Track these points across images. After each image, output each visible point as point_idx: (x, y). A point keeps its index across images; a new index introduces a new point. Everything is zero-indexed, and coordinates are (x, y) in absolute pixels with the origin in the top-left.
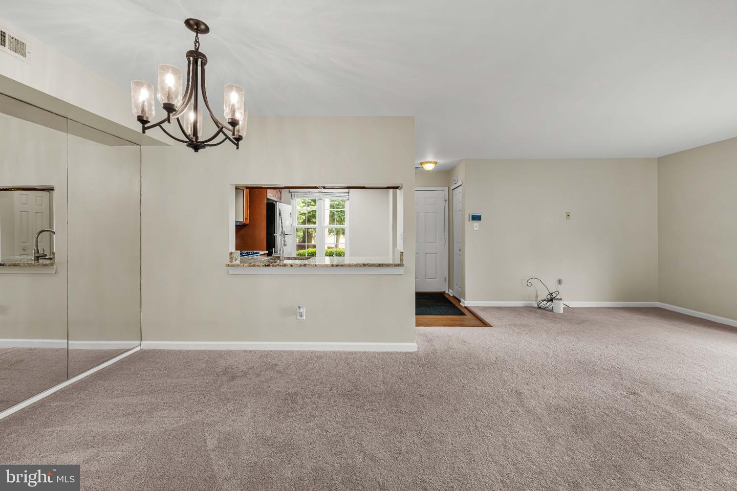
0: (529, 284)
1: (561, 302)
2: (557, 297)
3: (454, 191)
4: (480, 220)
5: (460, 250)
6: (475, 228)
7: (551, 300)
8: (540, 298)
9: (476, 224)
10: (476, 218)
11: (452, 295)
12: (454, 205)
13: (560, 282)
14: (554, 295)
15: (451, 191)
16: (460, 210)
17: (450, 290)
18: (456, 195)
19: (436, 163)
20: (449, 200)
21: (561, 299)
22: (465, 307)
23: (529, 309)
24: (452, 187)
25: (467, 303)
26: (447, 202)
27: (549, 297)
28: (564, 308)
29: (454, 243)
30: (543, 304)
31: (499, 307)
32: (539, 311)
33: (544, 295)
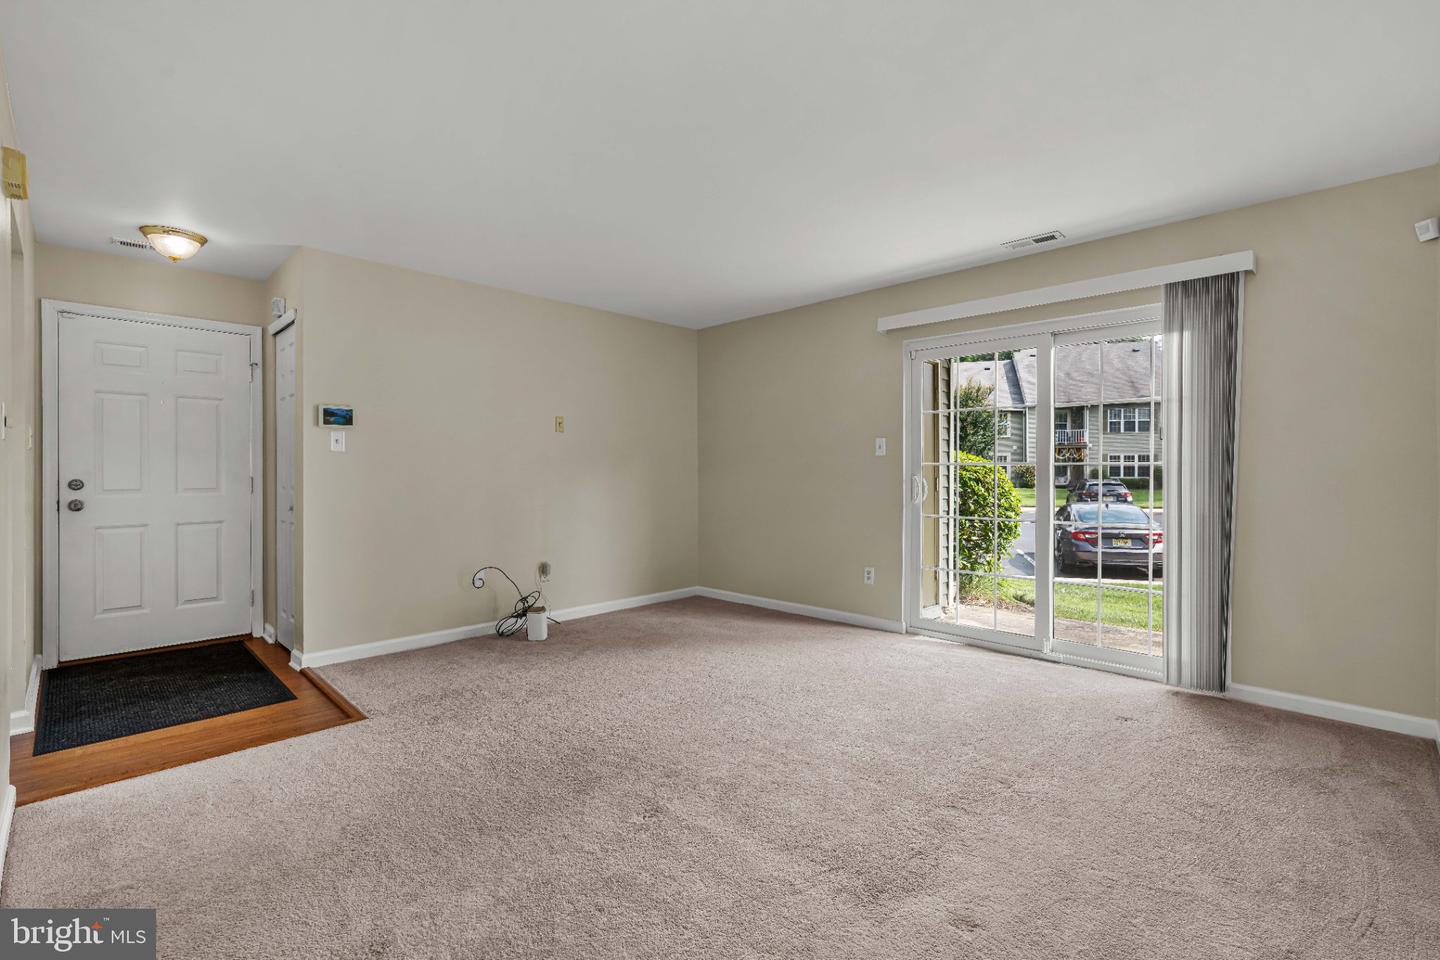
0: (478, 583)
1: (544, 616)
2: (536, 605)
3: (279, 337)
4: (351, 424)
5: (291, 509)
6: (333, 447)
7: (523, 614)
8: (502, 614)
9: (338, 435)
10: (338, 417)
11: (271, 641)
12: (279, 380)
13: (544, 569)
14: (531, 601)
15: (270, 339)
16: (292, 395)
17: (268, 626)
18: (283, 350)
19: (203, 241)
20: (265, 365)
21: (543, 609)
22: (303, 673)
23: (476, 644)
24: (273, 328)
25: (309, 658)
26: (258, 372)
27: (520, 606)
28: (549, 627)
29: (280, 490)
30: (510, 625)
31: (402, 653)
32: (500, 642)
33: (510, 603)
